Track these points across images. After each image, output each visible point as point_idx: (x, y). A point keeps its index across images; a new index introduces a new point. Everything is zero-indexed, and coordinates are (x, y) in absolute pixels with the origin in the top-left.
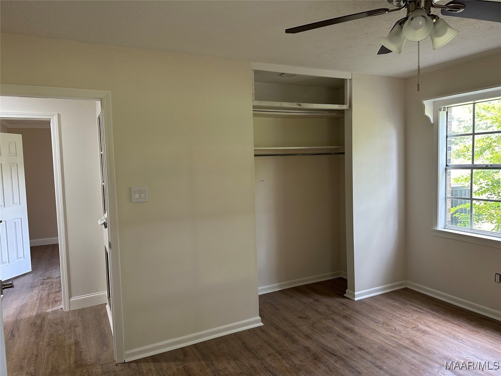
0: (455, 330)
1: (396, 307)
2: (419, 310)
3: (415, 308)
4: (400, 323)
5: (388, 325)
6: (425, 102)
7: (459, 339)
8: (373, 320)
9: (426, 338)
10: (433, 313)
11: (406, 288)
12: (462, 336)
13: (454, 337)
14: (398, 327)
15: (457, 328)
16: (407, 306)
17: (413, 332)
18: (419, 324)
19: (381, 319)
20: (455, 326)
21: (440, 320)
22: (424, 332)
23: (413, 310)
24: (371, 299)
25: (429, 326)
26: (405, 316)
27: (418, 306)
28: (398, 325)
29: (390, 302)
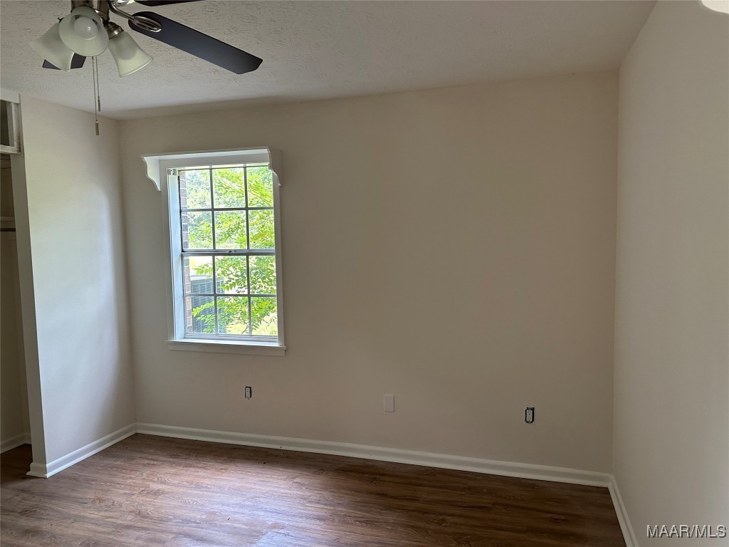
0: (199, 477)
1: (117, 467)
2: (152, 462)
3: (146, 462)
4: (122, 491)
5: (100, 500)
6: (147, 159)
7: (204, 487)
8: (77, 501)
9: (159, 501)
10: (172, 460)
11: (137, 434)
12: (206, 481)
13: (198, 487)
14: (118, 499)
15: (202, 473)
16: (134, 462)
17: (140, 499)
18: (150, 483)
19: (91, 495)
20: (200, 470)
21: (180, 468)
22: (157, 493)
23: (144, 465)
24: (77, 467)
25: (164, 483)
26: (131, 478)
27: (150, 457)
28: (118, 496)
29: (108, 462)
